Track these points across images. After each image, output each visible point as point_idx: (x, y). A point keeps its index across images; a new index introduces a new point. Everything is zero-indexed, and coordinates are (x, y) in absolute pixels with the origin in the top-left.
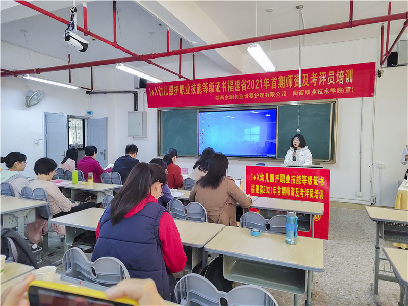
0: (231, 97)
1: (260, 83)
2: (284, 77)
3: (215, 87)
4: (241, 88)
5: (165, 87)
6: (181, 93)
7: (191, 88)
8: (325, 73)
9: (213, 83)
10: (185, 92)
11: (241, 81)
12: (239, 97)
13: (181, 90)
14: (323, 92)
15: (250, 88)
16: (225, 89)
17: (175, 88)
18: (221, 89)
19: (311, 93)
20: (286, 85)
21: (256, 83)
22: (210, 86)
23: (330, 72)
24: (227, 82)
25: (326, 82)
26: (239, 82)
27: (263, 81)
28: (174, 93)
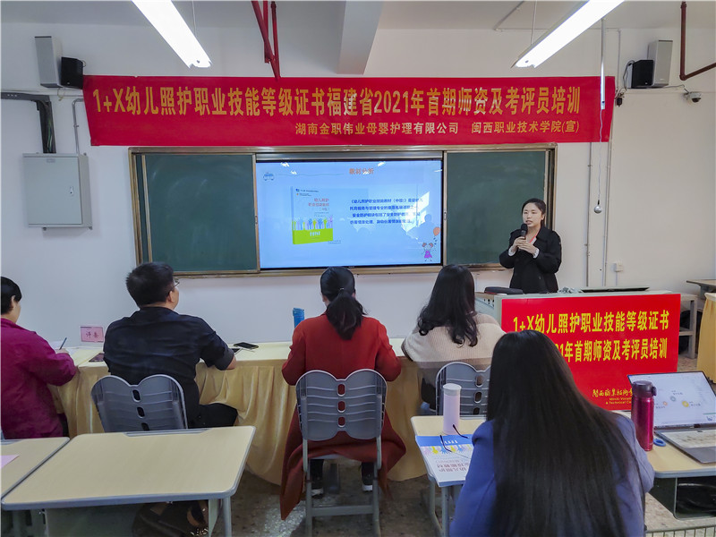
0: (336, 128)
1: (403, 100)
2: (454, 91)
3: (294, 103)
4: (359, 107)
5: (149, 91)
6: (200, 109)
7: (227, 99)
8: (533, 89)
9: (289, 91)
10: (212, 109)
11: (359, 93)
12: (355, 130)
13: (197, 102)
14: (528, 127)
15: (380, 111)
16: (320, 108)
17: (179, 94)
18: (309, 107)
19: (505, 129)
20: (457, 110)
21: (394, 100)
22: (280, 97)
23: (541, 89)
24: (326, 91)
25: (535, 107)
26: (355, 95)
27: (410, 96)
28: (177, 107)
